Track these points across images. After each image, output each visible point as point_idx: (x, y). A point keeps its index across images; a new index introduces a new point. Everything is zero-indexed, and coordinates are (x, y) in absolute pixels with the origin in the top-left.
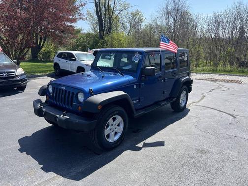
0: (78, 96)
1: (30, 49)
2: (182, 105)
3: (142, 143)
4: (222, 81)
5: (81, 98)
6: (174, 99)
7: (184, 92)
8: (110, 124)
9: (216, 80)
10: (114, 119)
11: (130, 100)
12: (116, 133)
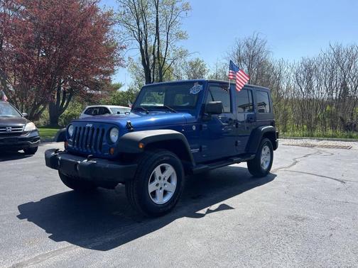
0: (111, 133)
1: (48, 106)
2: (265, 167)
3: (206, 210)
4: (322, 146)
5: (114, 136)
6: (253, 156)
7: (267, 149)
8: (157, 177)
9: (313, 146)
10: (163, 170)
11: (189, 146)
12: (165, 193)
